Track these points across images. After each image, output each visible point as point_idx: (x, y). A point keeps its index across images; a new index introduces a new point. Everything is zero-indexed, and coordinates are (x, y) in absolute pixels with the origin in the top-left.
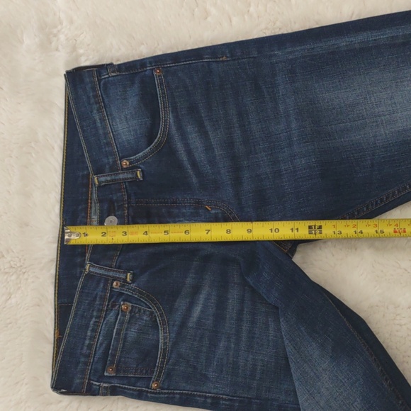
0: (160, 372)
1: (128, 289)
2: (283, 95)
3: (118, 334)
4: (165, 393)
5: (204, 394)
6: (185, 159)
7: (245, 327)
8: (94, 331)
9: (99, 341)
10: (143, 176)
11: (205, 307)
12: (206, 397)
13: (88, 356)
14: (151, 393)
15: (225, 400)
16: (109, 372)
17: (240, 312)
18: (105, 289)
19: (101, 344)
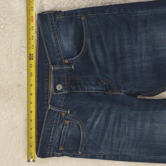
0: (82, 147)
1: (69, 116)
2: (140, 32)
3: (64, 133)
4: (84, 155)
5: (100, 154)
6: (94, 60)
7: (116, 128)
8: (54, 132)
9: (56, 136)
10: (75, 68)
11: (100, 121)
12: (100, 155)
13: (52, 143)
14: (78, 155)
15: (108, 156)
16: (61, 149)
17: (115, 123)
18: (58, 116)
19: (57, 138)
